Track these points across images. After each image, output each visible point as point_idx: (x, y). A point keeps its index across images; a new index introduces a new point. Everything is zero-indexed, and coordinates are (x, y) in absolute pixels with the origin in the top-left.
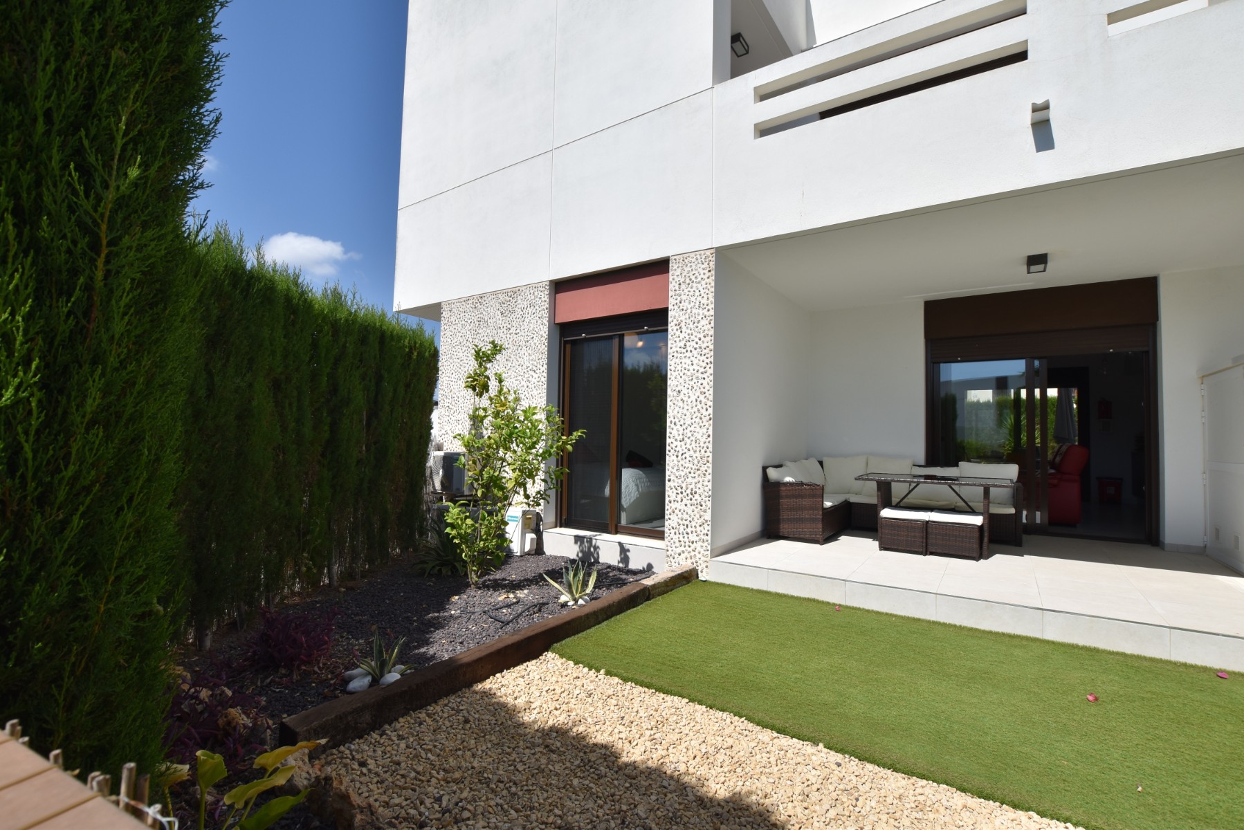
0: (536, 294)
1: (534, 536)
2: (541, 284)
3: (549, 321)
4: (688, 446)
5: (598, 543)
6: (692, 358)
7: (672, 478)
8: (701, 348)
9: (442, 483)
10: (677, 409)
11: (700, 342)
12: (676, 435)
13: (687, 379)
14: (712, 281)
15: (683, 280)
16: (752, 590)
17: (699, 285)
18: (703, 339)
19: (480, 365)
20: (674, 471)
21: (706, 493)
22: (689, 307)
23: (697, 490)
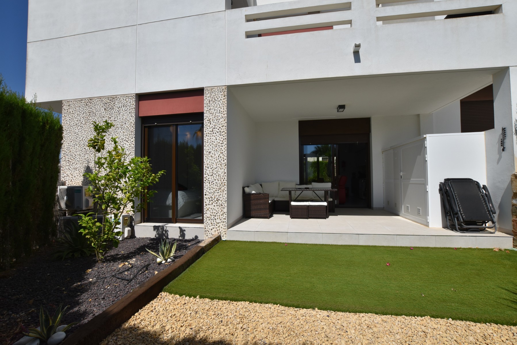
0: (127, 100)
1: (129, 228)
2: (130, 95)
3: (135, 115)
4: (215, 178)
5: (168, 229)
6: (217, 137)
7: (207, 193)
8: (220, 132)
9: (66, 204)
10: (209, 161)
11: (220, 129)
12: (209, 173)
13: (214, 146)
14: (226, 100)
15: (211, 99)
16: (247, 241)
17: (219, 102)
18: (221, 127)
19: (98, 134)
20: (208, 190)
21: (224, 200)
22: (214, 112)
23: (220, 198)
